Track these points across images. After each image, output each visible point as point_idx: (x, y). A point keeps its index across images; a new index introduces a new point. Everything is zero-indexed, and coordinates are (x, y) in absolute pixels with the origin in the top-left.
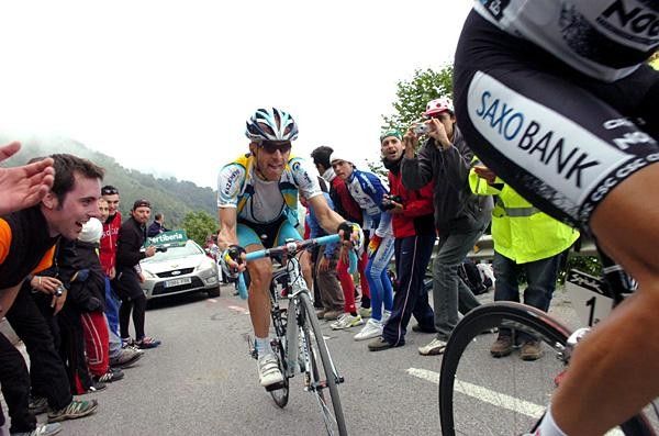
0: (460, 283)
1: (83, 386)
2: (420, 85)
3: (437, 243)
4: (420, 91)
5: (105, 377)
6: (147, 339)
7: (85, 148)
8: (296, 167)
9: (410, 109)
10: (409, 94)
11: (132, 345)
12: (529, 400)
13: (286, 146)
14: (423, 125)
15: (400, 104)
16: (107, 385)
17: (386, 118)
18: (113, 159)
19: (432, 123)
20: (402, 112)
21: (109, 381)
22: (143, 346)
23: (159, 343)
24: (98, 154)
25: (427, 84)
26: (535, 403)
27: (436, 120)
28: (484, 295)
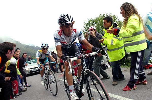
0: (100, 68)
1: (12, 97)
2: (89, 22)
3: (95, 58)
4: (90, 24)
5: (17, 94)
6: (27, 85)
7: (13, 40)
8: (48, 52)
9: (87, 28)
10: (87, 24)
11: (24, 86)
12: (117, 95)
13: (47, 49)
14: (89, 32)
15: (85, 27)
16: (17, 96)
17: (82, 30)
18: (20, 42)
19: (91, 32)
20: (86, 29)
21: (18, 95)
22: (26, 86)
23: (30, 86)
24: (16, 41)
25: (91, 22)
26: (118, 95)
27: (92, 31)
28: (106, 70)
